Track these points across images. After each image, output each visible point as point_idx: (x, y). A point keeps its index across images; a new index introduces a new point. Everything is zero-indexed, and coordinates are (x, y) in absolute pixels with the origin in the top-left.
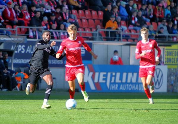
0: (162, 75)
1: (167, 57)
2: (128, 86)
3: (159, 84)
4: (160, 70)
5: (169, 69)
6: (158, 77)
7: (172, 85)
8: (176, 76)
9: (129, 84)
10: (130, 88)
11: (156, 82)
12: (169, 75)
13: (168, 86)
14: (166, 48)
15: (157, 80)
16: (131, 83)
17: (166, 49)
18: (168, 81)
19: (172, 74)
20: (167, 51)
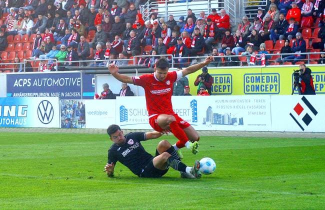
0: (52, 107)
2: (5, 120)
4: (48, 102)
6: (45, 110)
7: (69, 119)
8: (74, 109)
9: (6, 117)
10: (8, 122)
11: (43, 116)
12: (64, 108)
15: (45, 113)
16: (9, 116)
19: (68, 106)
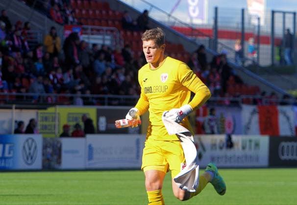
0: (36, 147)
1: (41, 123)
3: (32, 158)
4: (33, 140)
5: (44, 139)
6: (30, 149)
8: (53, 147)
12: (45, 147)
13: (43, 162)
14: (40, 111)
17: (41, 113)
18: (43, 154)
19: (48, 145)
20: (41, 115)
